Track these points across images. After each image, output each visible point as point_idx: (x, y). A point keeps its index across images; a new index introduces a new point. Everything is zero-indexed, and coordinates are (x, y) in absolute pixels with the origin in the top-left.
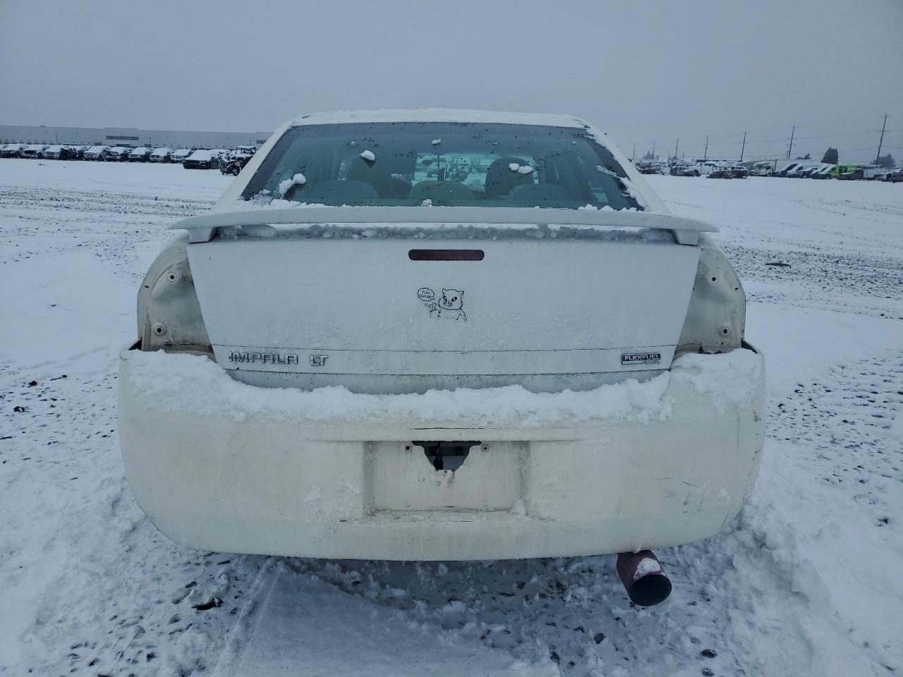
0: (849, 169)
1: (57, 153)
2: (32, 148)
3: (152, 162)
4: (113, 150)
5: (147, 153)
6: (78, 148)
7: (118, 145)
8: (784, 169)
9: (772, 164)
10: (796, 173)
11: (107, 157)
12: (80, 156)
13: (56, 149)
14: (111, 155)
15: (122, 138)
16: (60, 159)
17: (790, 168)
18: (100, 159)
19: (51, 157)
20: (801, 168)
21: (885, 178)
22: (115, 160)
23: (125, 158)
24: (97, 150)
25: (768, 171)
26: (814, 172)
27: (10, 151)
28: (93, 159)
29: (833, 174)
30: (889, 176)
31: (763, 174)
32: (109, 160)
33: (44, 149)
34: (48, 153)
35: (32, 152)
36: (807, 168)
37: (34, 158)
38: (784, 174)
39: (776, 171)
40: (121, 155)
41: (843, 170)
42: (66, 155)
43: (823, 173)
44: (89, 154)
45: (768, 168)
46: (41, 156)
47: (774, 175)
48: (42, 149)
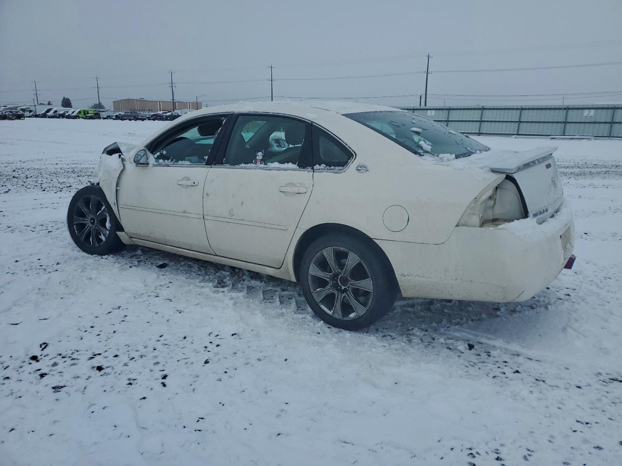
0: (89, 112)
8: (43, 112)
9: (32, 108)
10: (53, 115)
17: (49, 111)
20: (56, 111)
21: (114, 117)
25: (31, 114)
26: (67, 114)
29: (80, 115)
30: (117, 116)
31: (28, 116)
36: (60, 111)
38: (44, 116)
39: (38, 114)
41: (86, 113)
43: (73, 115)
45: (31, 111)
47: (37, 116)
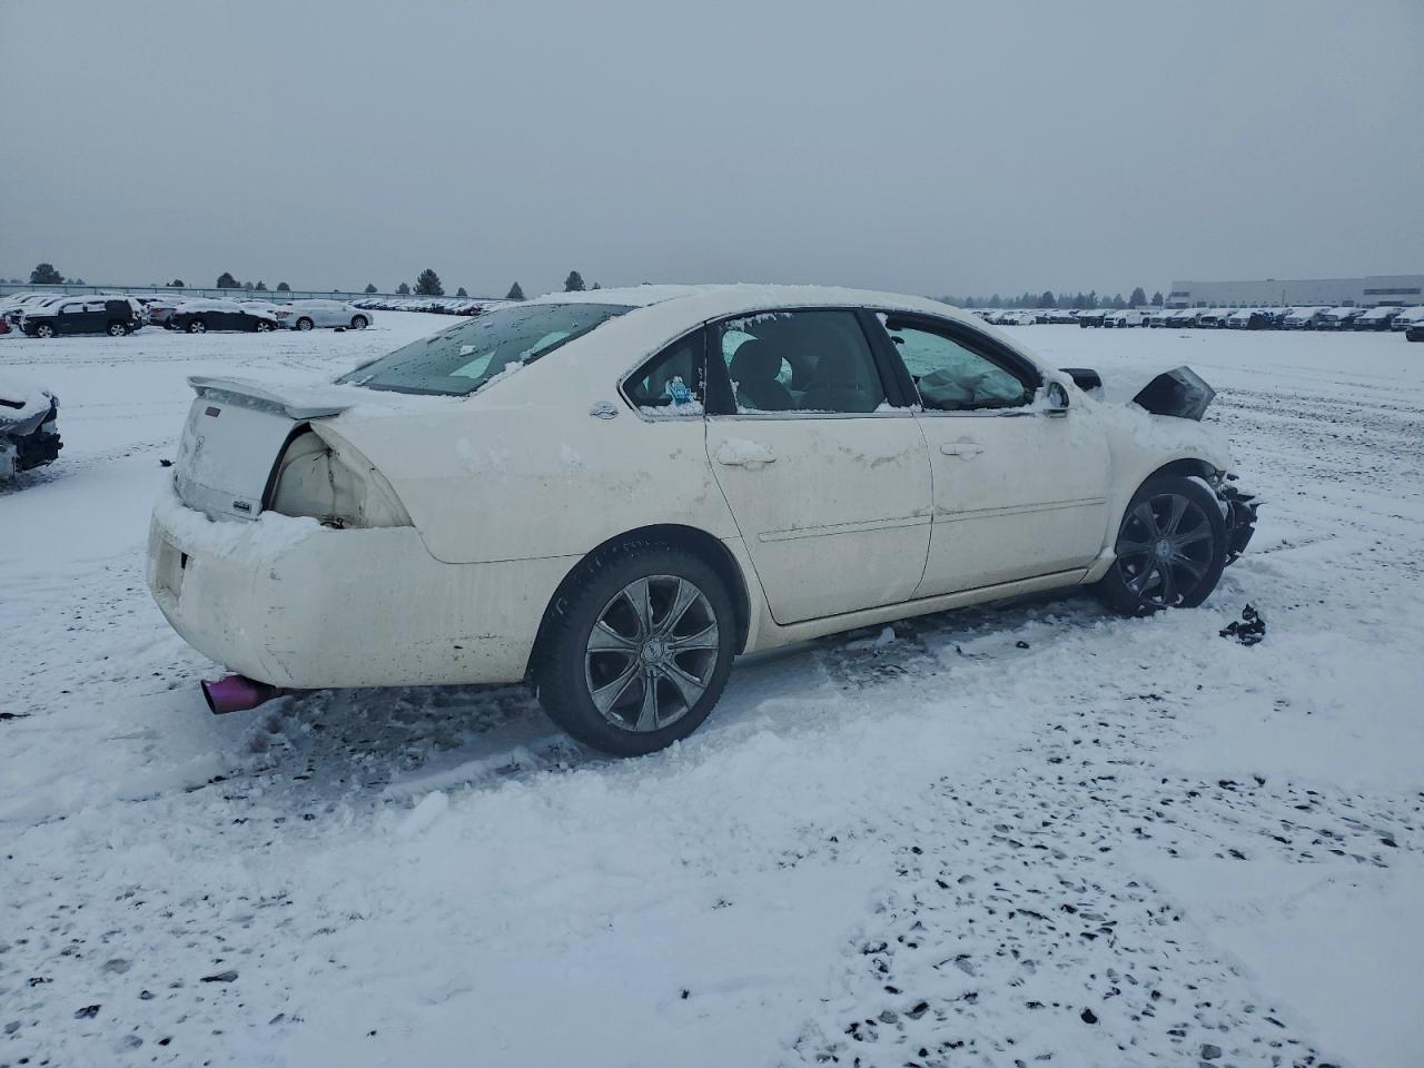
1: (1246, 320)
2: (1213, 313)
3: (1394, 330)
4: (1333, 312)
5: (1388, 316)
6: (1277, 312)
7: (1382, 304)
11: (1321, 323)
12: (1277, 323)
13: (1244, 314)
14: (1326, 320)
15: (1391, 292)
16: (1247, 328)
18: (1309, 326)
19: (1236, 325)
22: (1332, 328)
23: (1349, 324)
24: (1304, 314)
27: (1182, 319)
28: (1296, 328)
32: (1321, 328)
33: (1230, 315)
34: (1232, 320)
35: (1212, 319)
37: (1212, 327)
40: (1342, 320)
42: (1257, 323)
44: (1292, 319)
46: (1222, 325)
48: (1226, 314)
